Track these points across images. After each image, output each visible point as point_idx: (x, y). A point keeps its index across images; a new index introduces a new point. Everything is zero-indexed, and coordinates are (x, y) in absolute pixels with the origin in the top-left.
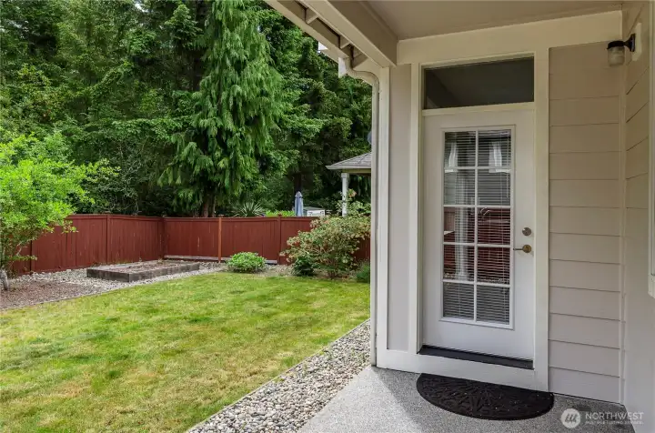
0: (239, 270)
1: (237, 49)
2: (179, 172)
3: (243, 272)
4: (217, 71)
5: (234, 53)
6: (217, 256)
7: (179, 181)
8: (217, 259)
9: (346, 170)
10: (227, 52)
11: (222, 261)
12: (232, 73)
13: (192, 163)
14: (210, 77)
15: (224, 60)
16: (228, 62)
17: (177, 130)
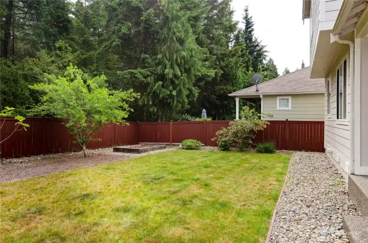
0: (189, 148)
1: (179, 32)
2: (150, 98)
3: (192, 149)
4: (168, 44)
5: (178, 34)
6: (169, 142)
7: (151, 103)
8: (169, 144)
9: (238, 96)
10: (174, 33)
11: (173, 145)
12: (177, 45)
13: (158, 93)
14: (165, 47)
15: (172, 38)
16: (175, 39)
17: (148, 76)
